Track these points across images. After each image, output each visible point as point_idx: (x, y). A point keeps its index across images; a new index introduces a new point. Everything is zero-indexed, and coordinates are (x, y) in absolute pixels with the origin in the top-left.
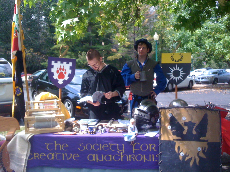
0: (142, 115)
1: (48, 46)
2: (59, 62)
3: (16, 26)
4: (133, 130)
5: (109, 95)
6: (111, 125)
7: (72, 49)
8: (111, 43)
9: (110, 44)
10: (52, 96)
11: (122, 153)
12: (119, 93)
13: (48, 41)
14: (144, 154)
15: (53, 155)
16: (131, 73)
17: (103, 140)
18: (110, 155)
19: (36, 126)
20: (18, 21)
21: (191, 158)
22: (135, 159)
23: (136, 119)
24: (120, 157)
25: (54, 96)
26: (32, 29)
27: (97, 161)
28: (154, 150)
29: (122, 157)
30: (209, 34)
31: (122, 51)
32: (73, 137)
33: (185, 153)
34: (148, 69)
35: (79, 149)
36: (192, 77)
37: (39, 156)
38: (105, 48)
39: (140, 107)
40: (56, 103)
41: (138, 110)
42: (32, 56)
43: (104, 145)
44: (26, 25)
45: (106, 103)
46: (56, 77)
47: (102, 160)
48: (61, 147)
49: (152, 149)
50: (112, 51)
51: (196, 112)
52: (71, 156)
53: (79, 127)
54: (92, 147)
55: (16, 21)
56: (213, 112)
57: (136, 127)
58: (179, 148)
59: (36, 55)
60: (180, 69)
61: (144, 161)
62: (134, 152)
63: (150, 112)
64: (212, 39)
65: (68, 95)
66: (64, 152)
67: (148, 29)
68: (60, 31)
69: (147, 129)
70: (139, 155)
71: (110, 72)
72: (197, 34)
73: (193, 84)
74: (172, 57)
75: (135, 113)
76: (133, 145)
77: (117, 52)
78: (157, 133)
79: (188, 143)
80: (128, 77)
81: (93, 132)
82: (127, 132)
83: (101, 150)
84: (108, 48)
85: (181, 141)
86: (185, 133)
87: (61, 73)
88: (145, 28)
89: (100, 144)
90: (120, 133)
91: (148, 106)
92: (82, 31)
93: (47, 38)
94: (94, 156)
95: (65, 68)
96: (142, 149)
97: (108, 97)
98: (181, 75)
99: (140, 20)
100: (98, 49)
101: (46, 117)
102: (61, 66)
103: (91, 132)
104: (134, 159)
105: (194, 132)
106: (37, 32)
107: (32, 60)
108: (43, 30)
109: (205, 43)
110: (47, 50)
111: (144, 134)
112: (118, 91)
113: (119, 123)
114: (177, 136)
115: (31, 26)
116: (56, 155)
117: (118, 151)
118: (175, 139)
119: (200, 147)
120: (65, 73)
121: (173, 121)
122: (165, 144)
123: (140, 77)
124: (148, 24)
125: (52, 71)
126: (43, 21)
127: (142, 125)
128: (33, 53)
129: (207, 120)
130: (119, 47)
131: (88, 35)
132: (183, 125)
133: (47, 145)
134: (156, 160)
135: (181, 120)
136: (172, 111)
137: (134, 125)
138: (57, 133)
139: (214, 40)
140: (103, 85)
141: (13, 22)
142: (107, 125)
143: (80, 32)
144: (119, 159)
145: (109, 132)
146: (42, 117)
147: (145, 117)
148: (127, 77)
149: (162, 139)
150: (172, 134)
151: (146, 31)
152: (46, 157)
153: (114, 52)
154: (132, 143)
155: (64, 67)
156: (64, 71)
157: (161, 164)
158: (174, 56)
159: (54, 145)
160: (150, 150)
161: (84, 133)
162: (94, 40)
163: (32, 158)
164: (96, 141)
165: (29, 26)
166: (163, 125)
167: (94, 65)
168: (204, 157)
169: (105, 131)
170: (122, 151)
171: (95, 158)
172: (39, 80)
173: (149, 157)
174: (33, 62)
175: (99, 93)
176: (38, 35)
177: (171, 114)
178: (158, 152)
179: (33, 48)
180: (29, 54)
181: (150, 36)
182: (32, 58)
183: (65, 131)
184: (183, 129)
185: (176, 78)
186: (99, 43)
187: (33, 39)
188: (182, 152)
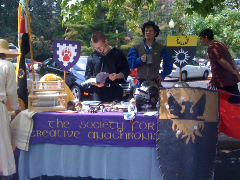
0: (143, 95)
1: (59, 34)
2: (64, 45)
3: (23, 8)
4: (133, 109)
5: (113, 77)
6: (113, 106)
7: (84, 36)
8: (125, 31)
9: (123, 31)
10: (56, 78)
11: (121, 131)
12: (123, 75)
13: (59, 29)
14: (143, 132)
15: (55, 132)
16: (137, 56)
17: (104, 119)
18: (109, 133)
19: (39, 104)
20: (25, 4)
21: (187, 136)
22: (134, 137)
23: (137, 99)
24: (119, 135)
25: (59, 77)
26: (43, 15)
27: (97, 139)
28: (152, 128)
29: (121, 135)
30: (228, 21)
31: (137, 40)
32: (75, 115)
33: (181, 131)
34: (155, 53)
35: (80, 126)
36: (209, 67)
37: (41, 134)
38: (118, 36)
39: (141, 88)
40: (60, 84)
41: (139, 90)
42: (42, 44)
43: (104, 123)
44: (37, 12)
45: (109, 86)
46: (61, 59)
47: (102, 138)
48: (63, 125)
49: (150, 128)
50: (126, 39)
51: (195, 92)
52: (72, 133)
53: (81, 106)
54: (93, 125)
55: (23, 3)
56: (212, 92)
57: (135, 106)
58: (176, 126)
59: (46, 43)
60: (185, 52)
61: (143, 139)
62: (133, 130)
63: (151, 93)
64: (231, 27)
65: (76, 82)
66: (66, 130)
67: (164, 16)
68: (64, 12)
69: (146, 109)
70: (138, 133)
71: (115, 54)
72: (215, 21)
73: (208, 74)
74: (178, 40)
75: (135, 93)
76: (132, 123)
77: (131, 40)
78: (156, 113)
79: (185, 122)
80: (135, 60)
81: (94, 111)
82: (127, 111)
83: (101, 128)
84: (121, 36)
85: (178, 120)
86: (182, 112)
87: (67, 55)
88: (161, 15)
89: (101, 123)
90: (121, 112)
91: (149, 87)
92: (91, 15)
93: (59, 25)
94: (94, 133)
95: (70, 51)
96: (141, 127)
97: (111, 78)
98: (185, 59)
99: (153, 5)
100: (111, 37)
101: (49, 97)
102: (66, 49)
103: (92, 111)
104: (132, 137)
105: (191, 112)
106: (48, 19)
107: (43, 48)
108: (54, 17)
109: (223, 31)
110: (59, 38)
111: (143, 114)
112: (122, 73)
113: (121, 105)
114: (175, 115)
115: (41, 12)
116: (58, 133)
117: (118, 129)
118: (172, 117)
119: (196, 125)
120: (71, 55)
121: (171, 101)
122: (163, 123)
123: (146, 60)
124: (164, 11)
125: (58, 53)
126: (55, 8)
127: (142, 105)
128: (44, 41)
129: (205, 100)
130: (133, 36)
131: (101, 22)
132: (180, 105)
133: (49, 122)
134: (154, 139)
135: (180, 100)
136: (171, 91)
137: (134, 105)
138: (59, 112)
139: (233, 27)
140: (107, 68)
141: (19, 4)
142: (109, 106)
143: (89, 16)
144: (119, 137)
145: (110, 112)
146: (45, 96)
147: (146, 98)
148: (133, 61)
149: (160, 118)
150: (170, 113)
151: (162, 18)
152: (48, 134)
153: (128, 41)
154: (131, 121)
155: (69, 49)
156: (70, 54)
157: (158, 142)
158: (179, 39)
159: (57, 122)
160: (149, 129)
161: (86, 112)
162: (108, 28)
163: (35, 135)
164: (97, 119)
165: (40, 12)
166: (162, 104)
167: (99, 48)
168: (200, 135)
169: (106, 111)
170: (122, 130)
171: (95, 135)
172: (48, 66)
173: (147, 135)
174: (43, 50)
175: (103, 74)
176: (49, 22)
177: (170, 94)
178: (156, 130)
179: (44, 36)
180: (40, 42)
181: (166, 24)
182: (43, 47)
183: (68, 110)
184: (181, 108)
185: (181, 61)
186: (113, 31)
187: (44, 26)
188: (178, 130)
